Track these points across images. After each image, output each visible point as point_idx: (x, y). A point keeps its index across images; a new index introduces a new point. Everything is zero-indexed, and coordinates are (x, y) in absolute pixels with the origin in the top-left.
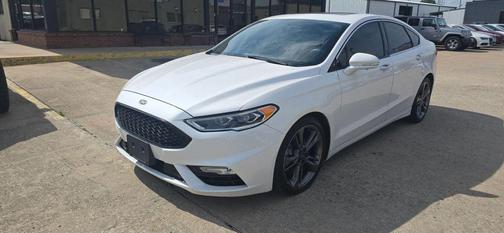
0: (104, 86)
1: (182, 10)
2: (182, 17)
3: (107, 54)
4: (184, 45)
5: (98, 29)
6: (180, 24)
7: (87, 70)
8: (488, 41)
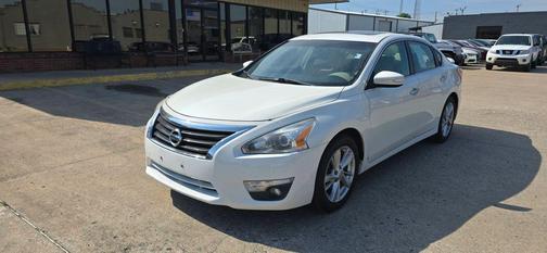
0: (39, 127)
1: (143, 25)
2: (142, 32)
3: (46, 82)
4: (147, 66)
5: (34, 48)
6: (141, 40)
7: (17, 104)
8: (475, 57)
